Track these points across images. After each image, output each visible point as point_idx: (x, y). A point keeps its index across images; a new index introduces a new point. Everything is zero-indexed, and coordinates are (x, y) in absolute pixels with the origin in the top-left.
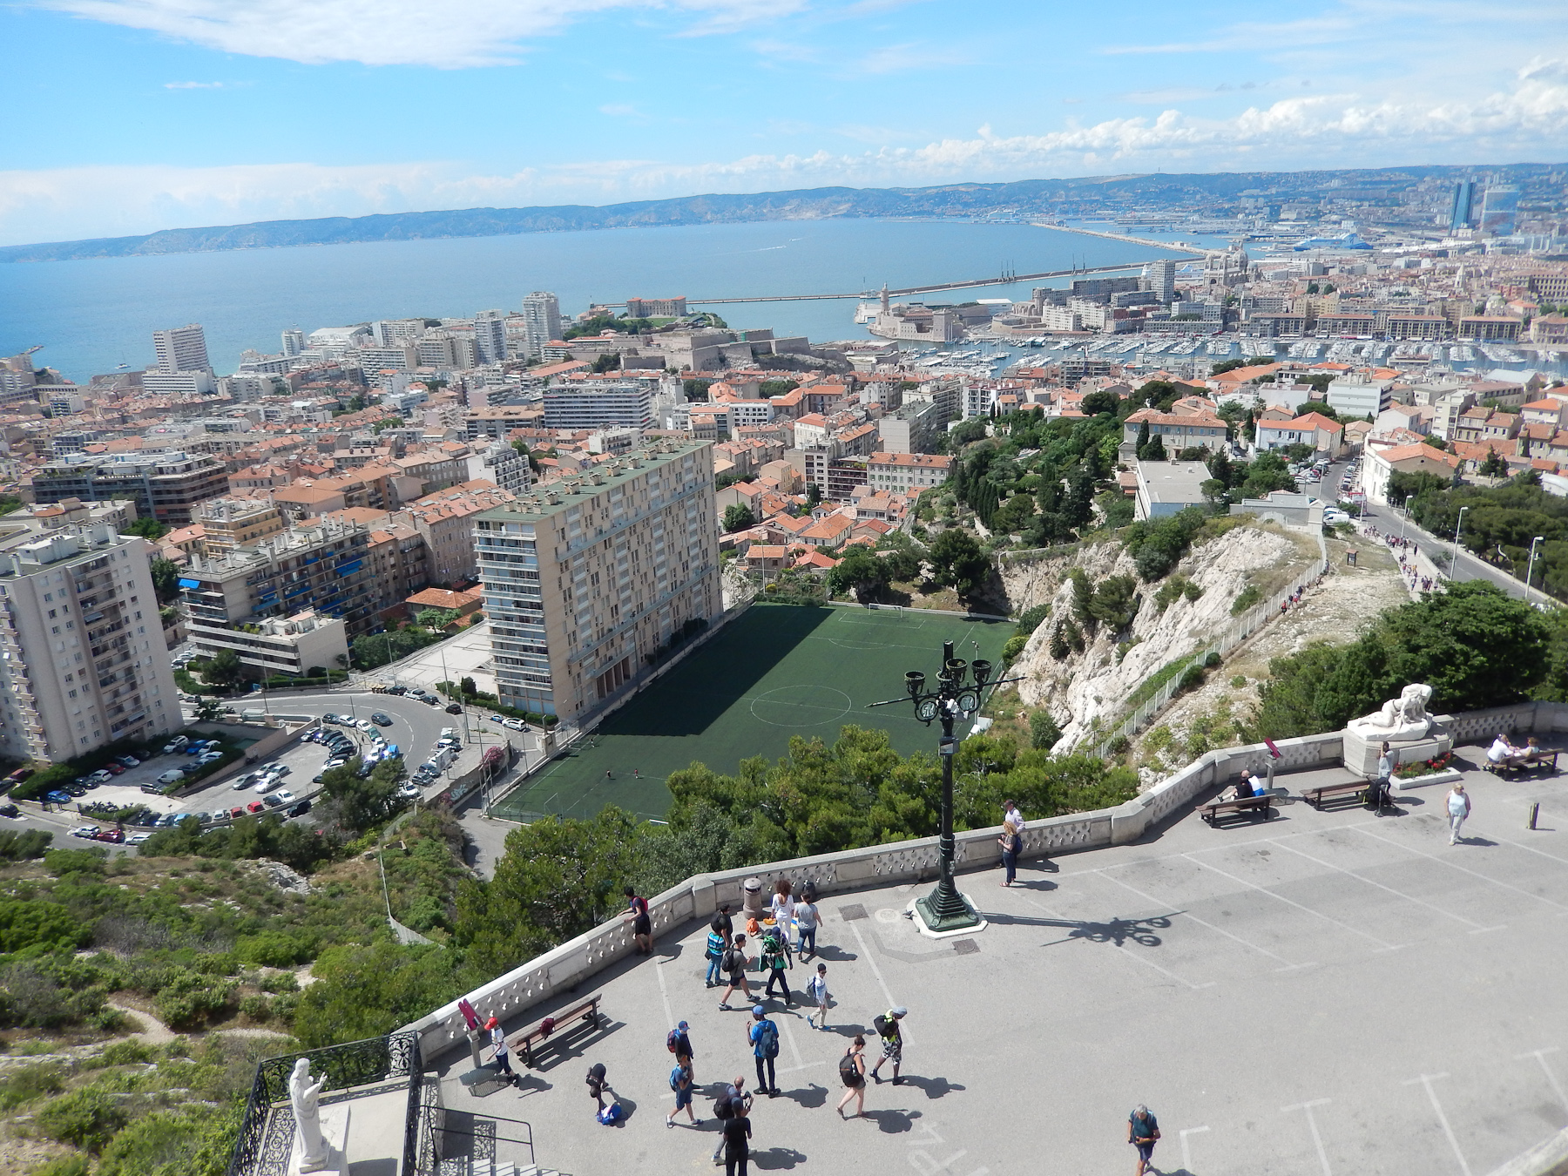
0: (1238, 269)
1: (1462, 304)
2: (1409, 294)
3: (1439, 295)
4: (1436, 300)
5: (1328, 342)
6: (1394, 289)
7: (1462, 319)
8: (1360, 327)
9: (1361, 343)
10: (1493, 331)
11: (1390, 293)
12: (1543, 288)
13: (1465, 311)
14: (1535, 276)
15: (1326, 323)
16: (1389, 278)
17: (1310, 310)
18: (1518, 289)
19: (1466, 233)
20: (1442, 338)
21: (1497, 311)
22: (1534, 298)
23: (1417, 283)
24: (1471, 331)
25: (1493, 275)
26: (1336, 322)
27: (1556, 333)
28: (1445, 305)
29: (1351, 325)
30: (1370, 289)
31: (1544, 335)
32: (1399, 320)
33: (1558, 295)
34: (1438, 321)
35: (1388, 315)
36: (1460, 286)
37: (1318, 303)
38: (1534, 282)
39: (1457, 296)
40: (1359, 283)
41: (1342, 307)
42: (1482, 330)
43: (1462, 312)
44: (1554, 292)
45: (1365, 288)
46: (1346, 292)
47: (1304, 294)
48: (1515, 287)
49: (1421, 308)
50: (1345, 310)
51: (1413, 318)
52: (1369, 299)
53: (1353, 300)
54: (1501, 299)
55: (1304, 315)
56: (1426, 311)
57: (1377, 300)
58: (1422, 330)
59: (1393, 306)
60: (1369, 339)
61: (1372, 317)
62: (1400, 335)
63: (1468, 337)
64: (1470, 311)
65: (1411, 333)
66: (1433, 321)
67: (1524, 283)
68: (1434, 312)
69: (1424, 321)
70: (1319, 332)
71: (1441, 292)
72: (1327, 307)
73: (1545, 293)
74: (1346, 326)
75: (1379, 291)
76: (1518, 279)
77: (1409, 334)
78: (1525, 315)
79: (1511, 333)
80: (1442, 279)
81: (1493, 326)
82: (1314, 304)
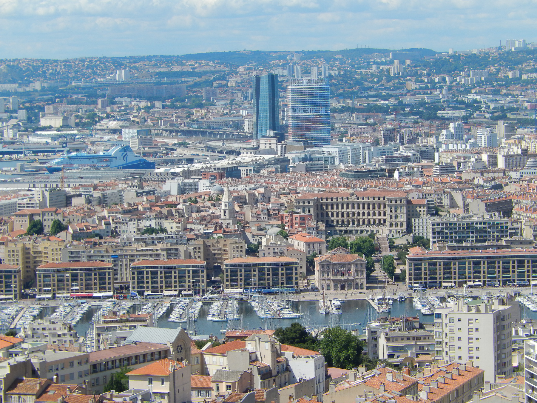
1: (229, 241)
2: (163, 230)
3: (202, 229)
4: (197, 236)
5: (52, 304)
6: (144, 224)
7: (226, 262)
8: (95, 280)
9: (97, 303)
10: (266, 277)
11: (139, 229)
12: (335, 215)
13: (234, 251)
14: (322, 200)
15: (50, 276)
16: (137, 209)
17: (28, 258)
18: (301, 219)
19: (270, 144)
20: (203, 290)
21: (274, 249)
22: (321, 228)
23: (174, 214)
24: (239, 278)
25: (272, 200)
26: (62, 274)
27: (342, 275)
28: (207, 244)
29: (83, 277)
30: (113, 226)
31: (329, 279)
32: (147, 268)
33: (353, 224)
34: (196, 266)
35: (132, 261)
36: (228, 217)
37: (40, 249)
38: (322, 208)
39: (224, 231)
40: (98, 216)
41: (72, 253)
42: (252, 275)
43: (230, 252)
44: (348, 221)
45: (105, 224)
46: (80, 230)
47: (21, 236)
48: (297, 215)
49: (176, 250)
50: (75, 257)
51: (165, 263)
52: (109, 239)
53: (89, 242)
54: (280, 233)
55: (20, 267)
56: (182, 254)
57: (119, 241)
58: (177, 279)
59: (140, 248)
60: (109, 297)
61: (111, 265)
62: (150, 289)
63: (235, 287)
64: (239, 250)
65: (164, 285)
66: (189, 267)
67: (309, 210)
68: (192, 254)
69: (179, 267)
70: (40, 290)
71: (204, 226)
72: (52, 254)
73: (338, 222)
74: (76, 280)
75: (123, 227)
76: (301, 204)
77: (162, 287)
78: (309, 253)
79: (289, 279)
80: (206, 209)
81: (266, 269)
82: (34, 250)
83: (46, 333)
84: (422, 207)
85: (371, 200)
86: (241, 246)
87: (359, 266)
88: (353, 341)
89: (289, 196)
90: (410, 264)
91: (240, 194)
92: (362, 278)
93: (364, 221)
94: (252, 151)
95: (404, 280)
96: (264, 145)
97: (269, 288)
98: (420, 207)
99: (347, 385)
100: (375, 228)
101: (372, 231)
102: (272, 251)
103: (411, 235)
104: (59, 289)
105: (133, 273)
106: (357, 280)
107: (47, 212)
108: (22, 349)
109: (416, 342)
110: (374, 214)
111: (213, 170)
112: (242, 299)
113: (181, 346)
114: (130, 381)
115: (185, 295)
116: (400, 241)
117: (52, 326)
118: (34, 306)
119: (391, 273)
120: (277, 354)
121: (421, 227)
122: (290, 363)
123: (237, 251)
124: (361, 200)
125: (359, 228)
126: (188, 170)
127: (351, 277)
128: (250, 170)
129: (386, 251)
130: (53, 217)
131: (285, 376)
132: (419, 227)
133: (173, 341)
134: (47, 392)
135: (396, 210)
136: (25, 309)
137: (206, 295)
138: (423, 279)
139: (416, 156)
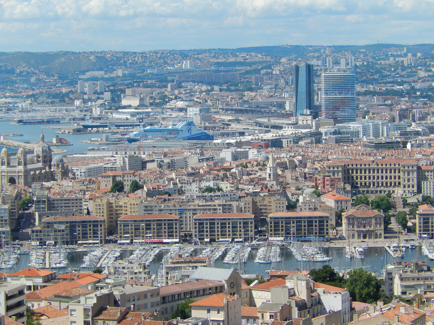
0: (40, 165)
1: (273, 199)
2: (219, 189)
3: (251, 189)
4: (247, 194)
5: (130, 248)
6: (204, 184)
7: (270, 215)
8: (165, 229)
9: (166, 247)
10: (303, 228)
11: (200, 189)
12: (359, 179)
13: (276, 207)
14: (348, 166)
15: (128, 226)
16: (199, 172)
17: (111, 211)
18: (331, 181)
19: (307, 121)
20: (252, 238)
21: (309, 205)
22: (347, 189)
23: (229, 176)
24: (280, 228)
25: (308, 166)
26: (139, 224)
27: (364, 227)
28: (255, 200)
29: (155, 227)
30: (180, 185)
31: (354, 230)
32: (207, 220)
33: (374, 185)
34: (246, 219)
35: (194, 214)
36: (272, 179)
37: (121, 203)
38: (348, 173)
39: (269, 191)
40: (167, 178)
41: (146, 207)
42: (292, 227)
43: (273, 208)
44: (370, 183)
45: (173, 184)
46: (153, 189)
47: (106, 193)
48: (328, 178)
49: (230, 205)
50: (149, 210)
51: (221, 216)
52: (176, 196)
53: (160, 198)
54: (315, 192)
55: (105, 218)
56: (235, 208)
57: (184, 197)
58: (231, 229)
59: (201, 204)
60: (176, 243)
61: (177, 217)
62: (209, 236)
63: (277, 236)
64: (281, 206)
65: (220, 233)
66: (240, 219)
67: (338, 174)
68: (243, 209)
69: (232, 219)
70: (121, 237)
71: (253, 186)
72: (131, 208)
73: (361, 183)
74: (150, 229)
75: (188, 187)
76: (331, 169)
77: (218, 235)
78: (338, 209)
79: (321, 229)
80: (255, 172)
81: (303, 222)
82: (117, 205)
83: (125, 271)
84: (430, 173)
85: (388, 166)
86: (283, 203)
87: (378, 219)
88: (373, 281)
89: (322, 163)
90: (420, 219)
91: (282, 161)
92: (381, 230)
93: (382, 183)
94: (292, 126)
95: (414, 231)
96: (302, 121)
97: (305, 237)
98: (428, 173)
99: (368, 316)
100: (391, 189)
101: (389, 191)
102: (307, 207)
103: (421, 195)
104: (135, 236)
105: (195, 224)
106: (377, 231)
107: (126, 174)
108: (106, 283)
109: (424, 282)
110: (391, 178)
111: (260, 141)
112: (283, 246)
113: (233, 283)
114: (192, 310)
115: (237, 242)
116: (412, 200)
117: (130, 265)
118: (116, 249)
119: (404, 226)
120: (311, 290)
121: (429, 189)
122: (322, 298)
123: (280, 207)
124: (380, 166)
125: (379, 189)
126: (240, 141)
127: (372, 229)
128: (291, 141)
129: (400, 207)
130: (131, 178)
131: (318, 308)
132: (427, 188)
133: (227, 279)
134: (126, 318)
135: (408, 175)
136: (109, 252)
137: (254, 242)
138: (430, 231)
139: (425, 131)
